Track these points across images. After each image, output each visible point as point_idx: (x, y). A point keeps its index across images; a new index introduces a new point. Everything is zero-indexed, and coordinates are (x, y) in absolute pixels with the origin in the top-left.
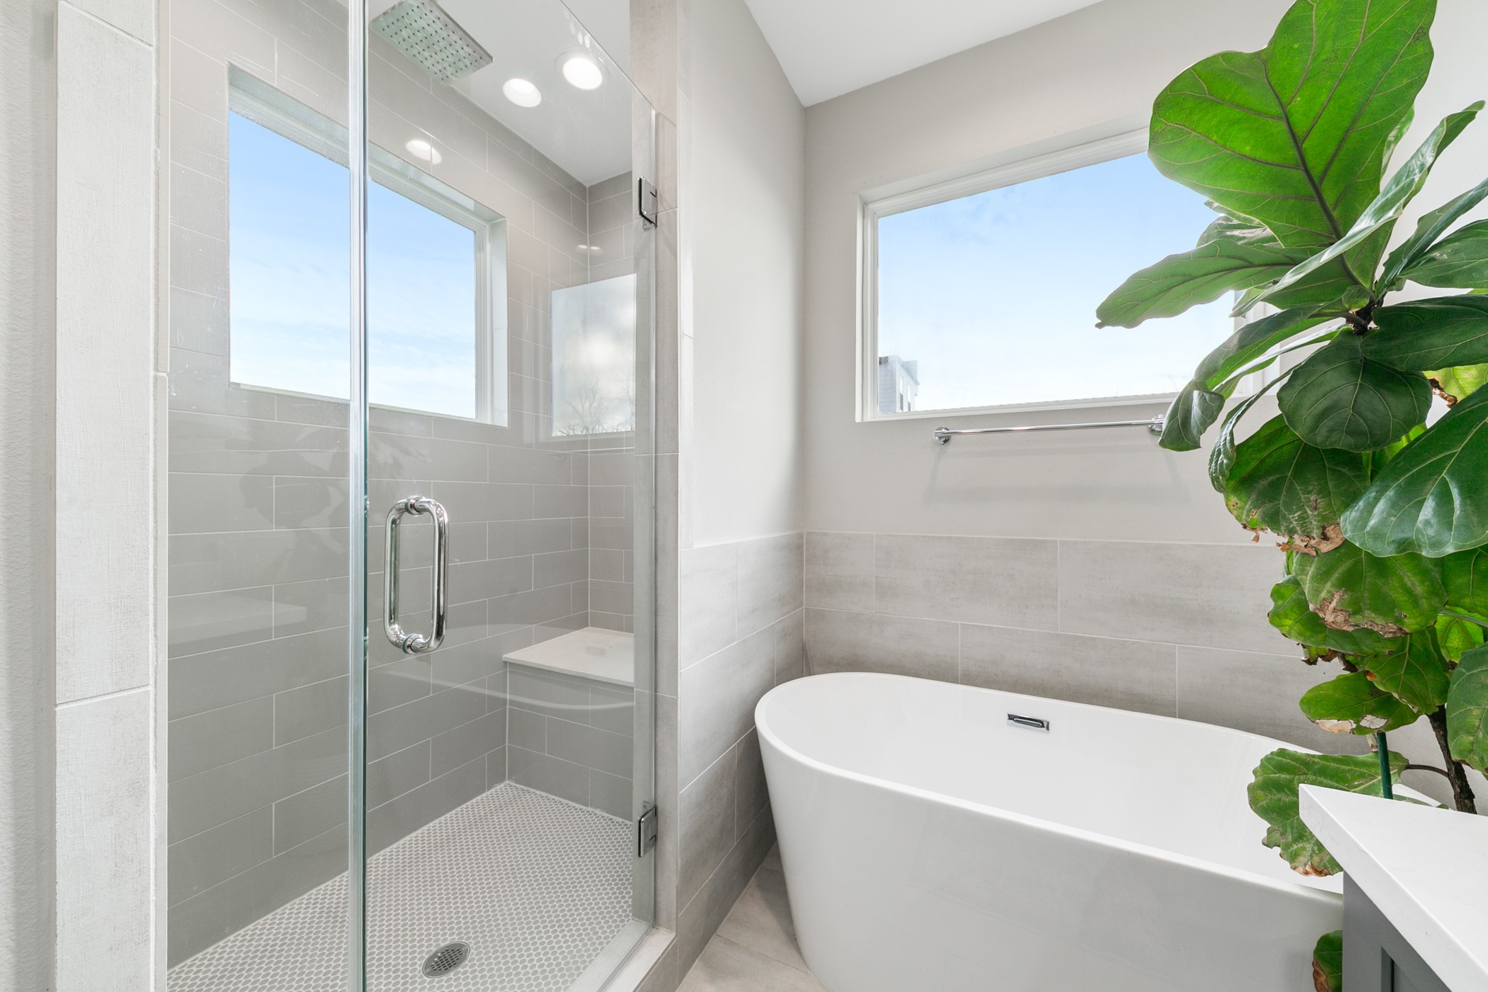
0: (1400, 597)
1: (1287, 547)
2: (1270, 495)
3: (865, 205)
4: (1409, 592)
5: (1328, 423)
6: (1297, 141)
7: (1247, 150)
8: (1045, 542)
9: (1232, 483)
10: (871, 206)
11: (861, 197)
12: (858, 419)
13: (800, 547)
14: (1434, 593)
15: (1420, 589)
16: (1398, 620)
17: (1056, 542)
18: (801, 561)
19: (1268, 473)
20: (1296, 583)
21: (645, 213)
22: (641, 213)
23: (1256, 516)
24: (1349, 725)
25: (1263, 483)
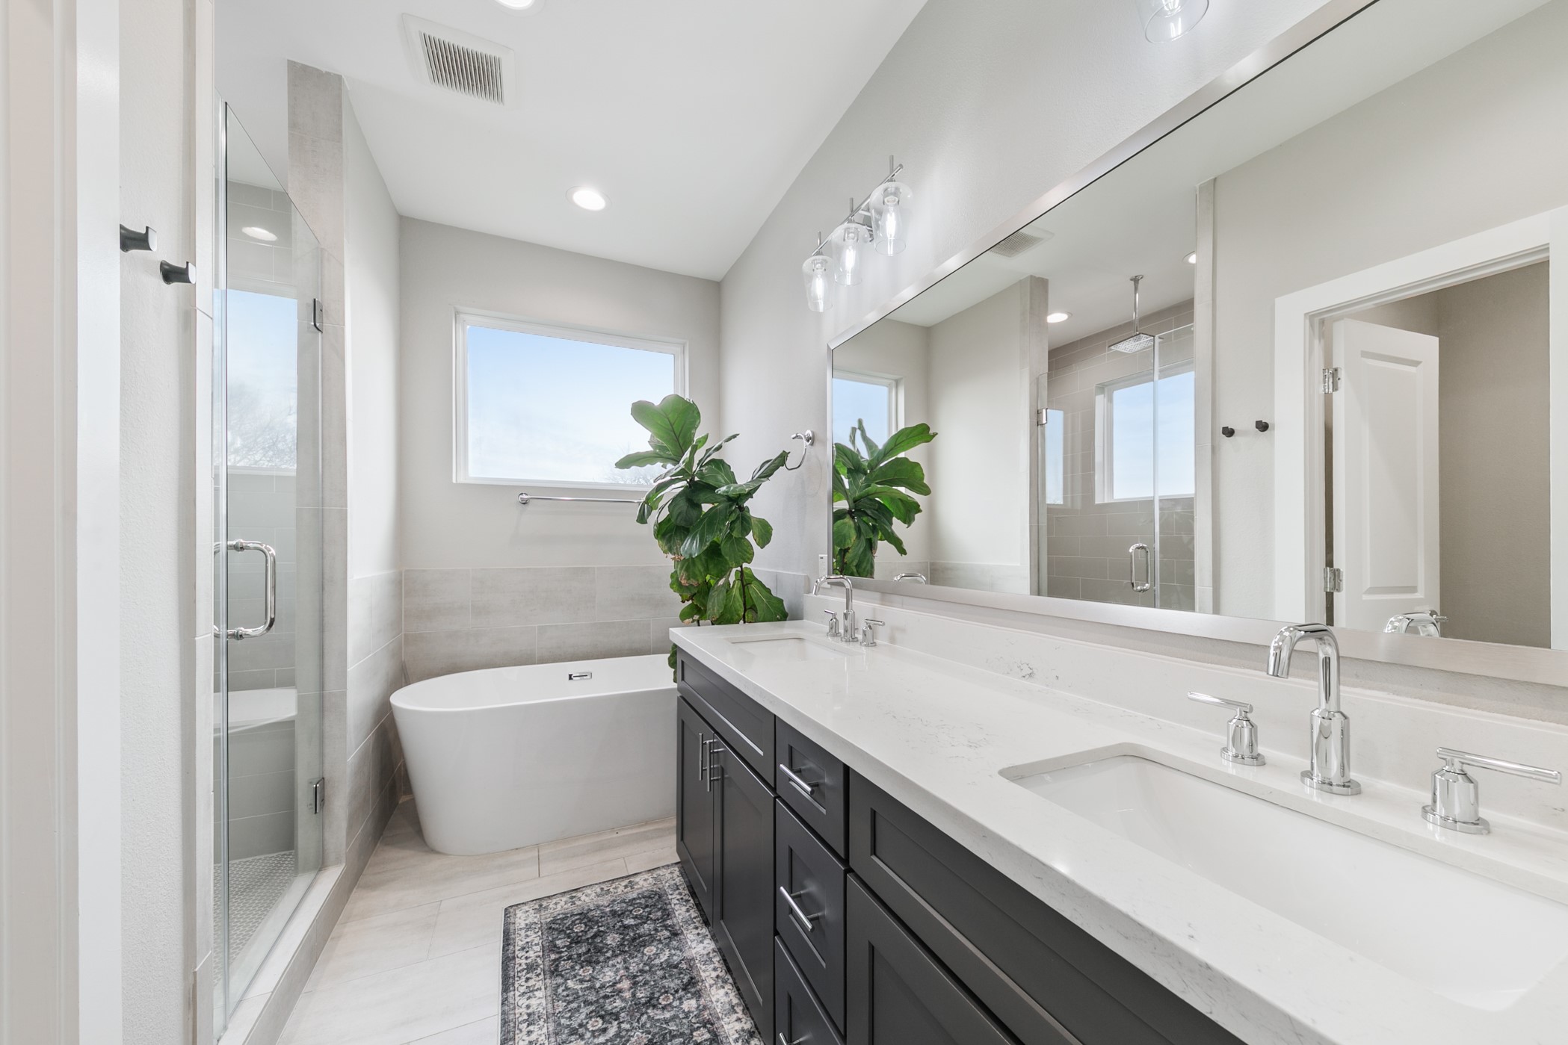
0: (697, 572)
1: (673, 559)
2: (669, 541)
3: (457, 313)
4: (700, 571)
5: (679, 518)
6: (672, 425)
7: (659, 422)
8: (588, 568)
9: (659, 536)
10: (462, 316)
11: (455, 308)
12: (454, 481)
13: (400, 582)
14: (705, 570)
15: (702, 570)
16: (698, 580)
17: (594, 568)
18: (401, 594)
19: (668, 533)
20: (676, 572)
21: (318, 325)
22: (315, 325)
23: (666, 548)
24: (691, 620)
25: (667, 536)
